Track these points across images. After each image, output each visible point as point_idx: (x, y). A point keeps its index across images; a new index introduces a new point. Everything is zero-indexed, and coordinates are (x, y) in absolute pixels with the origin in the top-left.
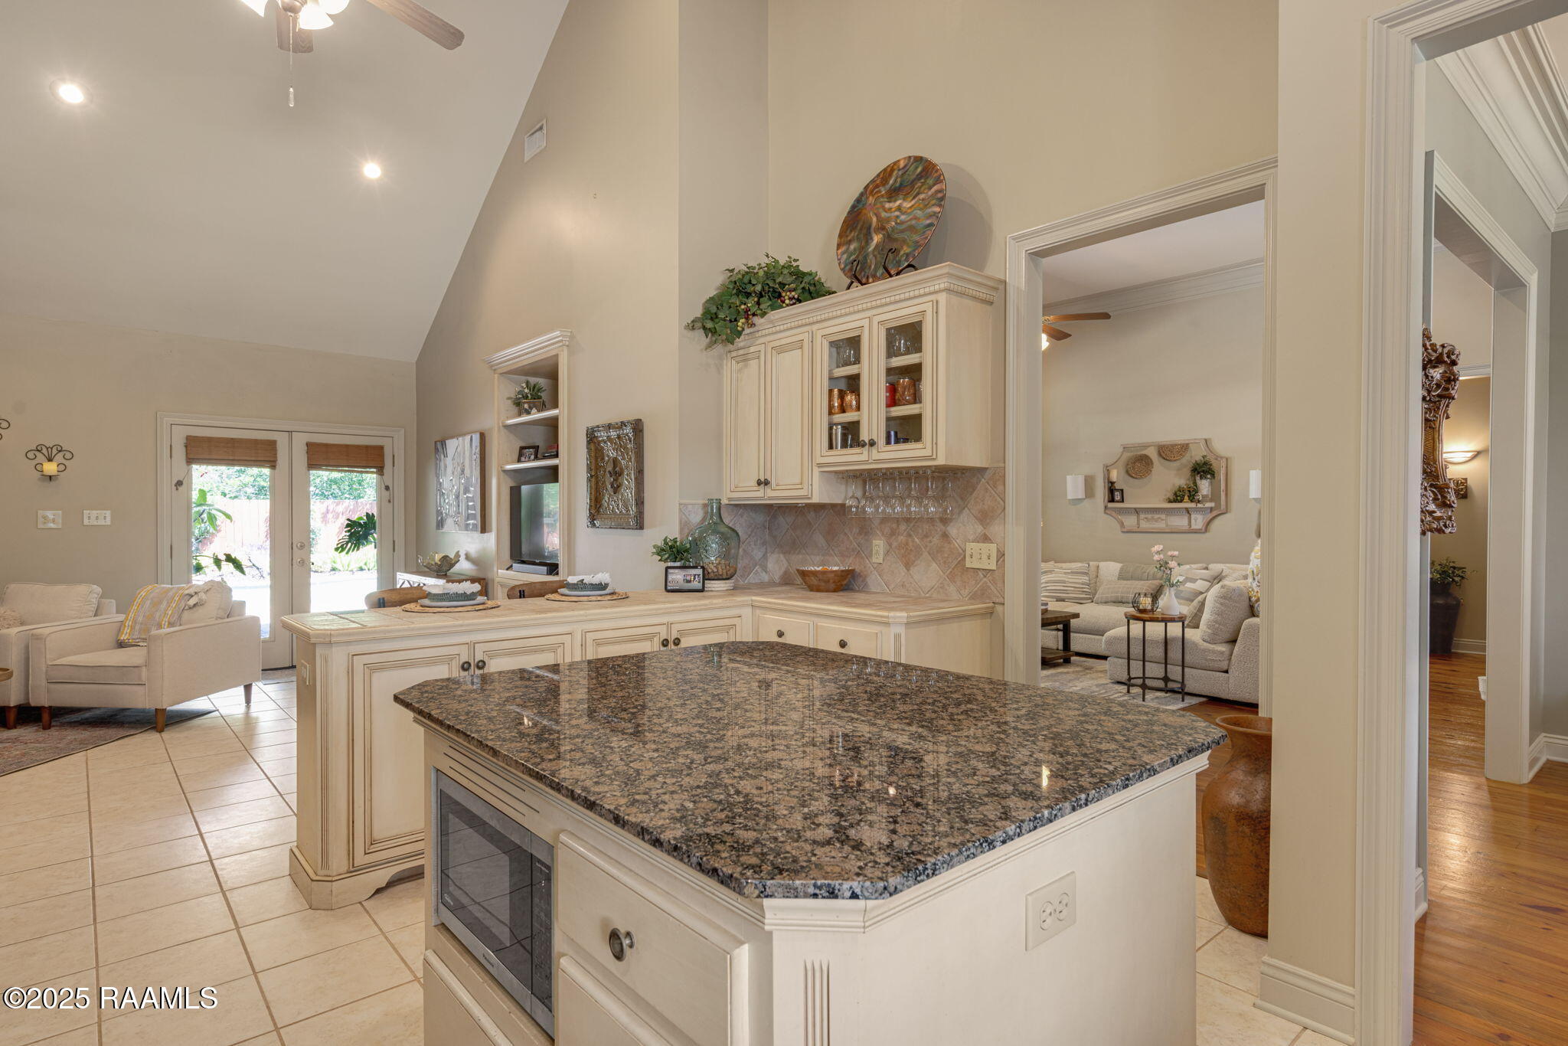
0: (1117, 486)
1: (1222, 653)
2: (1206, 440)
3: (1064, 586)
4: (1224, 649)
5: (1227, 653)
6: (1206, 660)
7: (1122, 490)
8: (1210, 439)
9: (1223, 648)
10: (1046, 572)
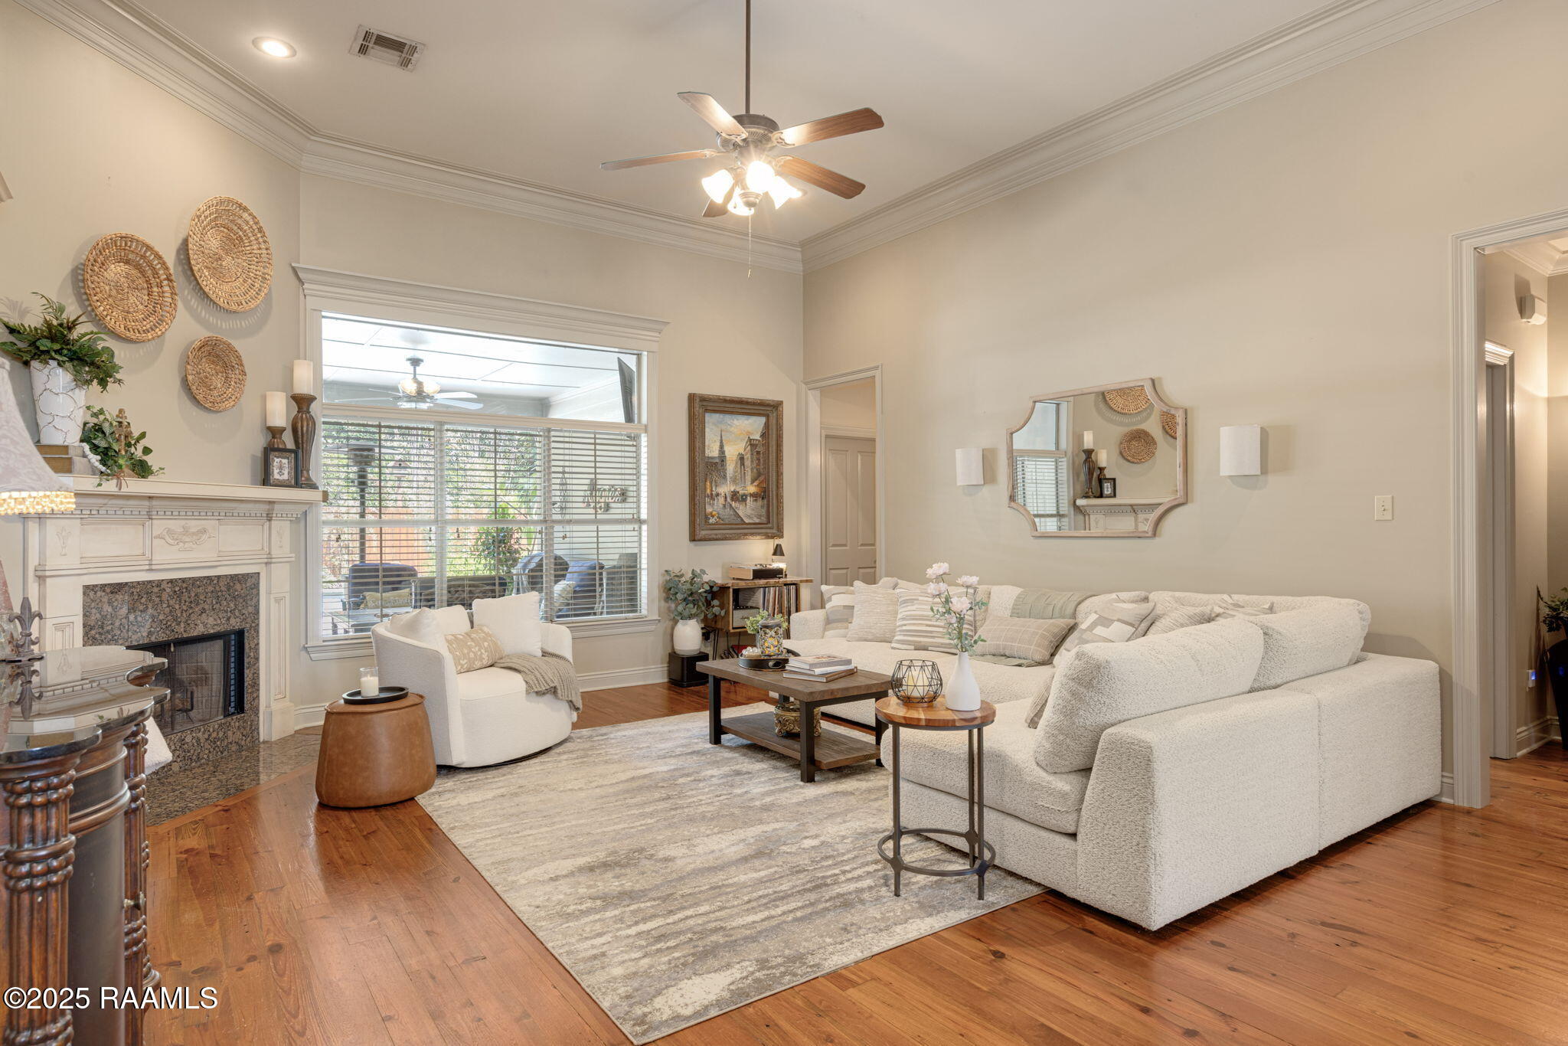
0: (1108, 474)
1: (1064, 796)
2: (1153, 381)
3: (927, 625)
4: (1067, 788)
5: (1073, 797)
6: (1036, 806)
7: (1114, 480)
8: (1160, 379)
9: (1064, 785)
10: (905, 602)
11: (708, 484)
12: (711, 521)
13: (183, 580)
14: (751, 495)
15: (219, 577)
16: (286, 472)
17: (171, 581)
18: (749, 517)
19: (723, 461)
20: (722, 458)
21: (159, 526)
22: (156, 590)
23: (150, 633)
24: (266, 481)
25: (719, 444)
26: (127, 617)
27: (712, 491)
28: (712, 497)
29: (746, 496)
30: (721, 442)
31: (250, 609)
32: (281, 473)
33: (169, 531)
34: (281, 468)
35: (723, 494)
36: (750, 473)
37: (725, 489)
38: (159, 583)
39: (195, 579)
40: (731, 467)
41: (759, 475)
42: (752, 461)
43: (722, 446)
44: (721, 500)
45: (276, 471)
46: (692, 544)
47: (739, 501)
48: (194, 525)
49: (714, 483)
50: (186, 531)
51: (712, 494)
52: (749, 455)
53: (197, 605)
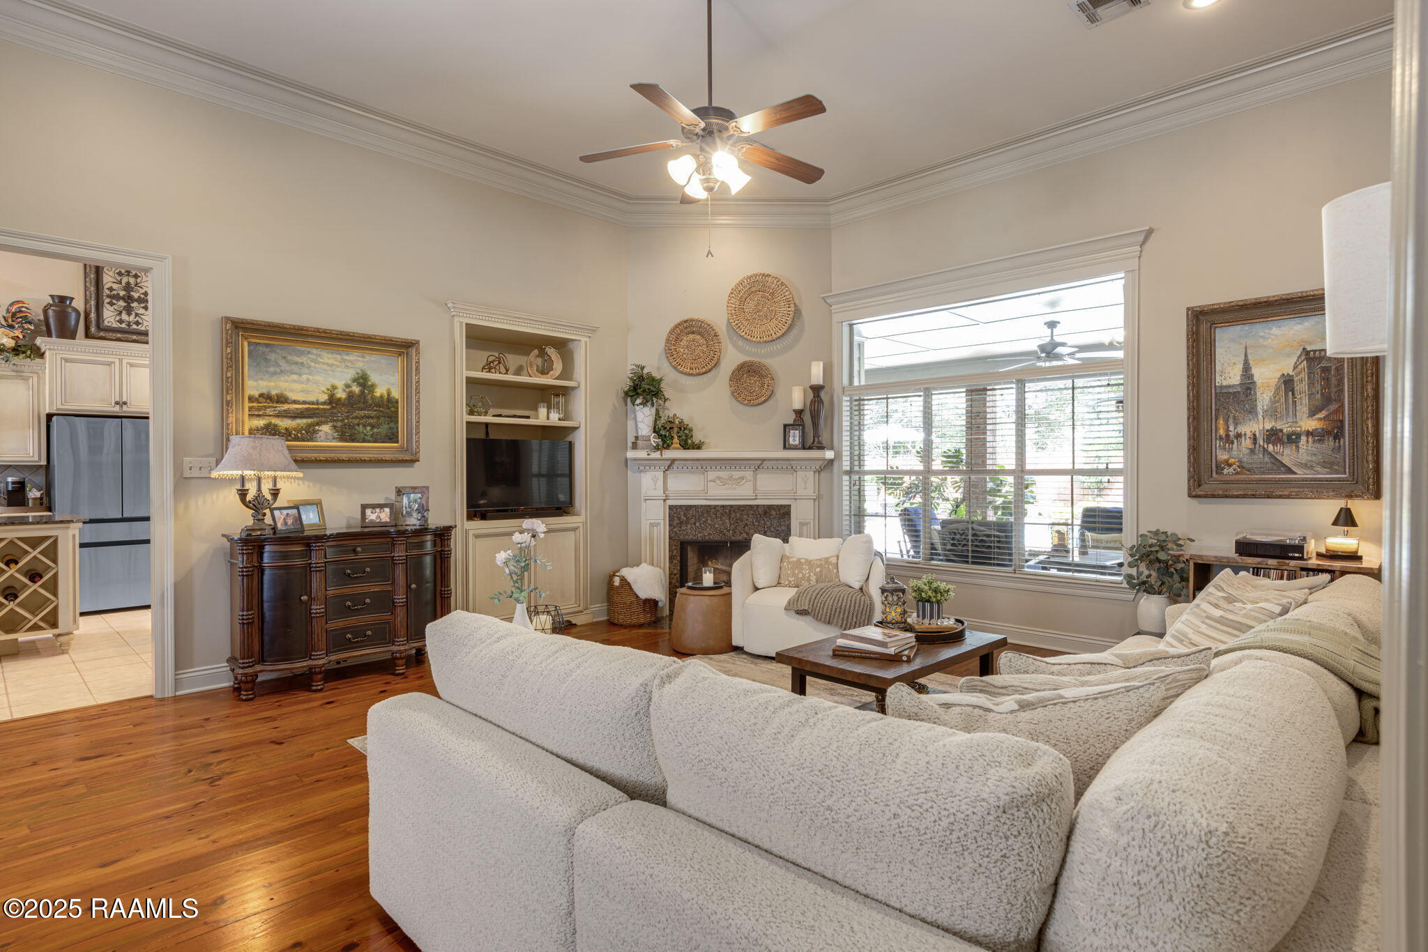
11: (1221, 422)
12: (1225, 471)
13: (731, 506)
14: (1308, 433)
15: (758, 506)
16: (797, 439)
17: (723, 506)
18: (1305, 466)
19: (1249, 389)
20: (1249, 384)
21: (712, 475)
22: (713, 510)
23: (709, 534)
24: (786, 446)
25: (1241, 366)
26: (695, 524)
27: (1227, 430)
28: (1227, 439)
29: (1298, 435)
30: (1246, 363)
31: (783, 528)
32: (794, 440)
33: (719, 478)
34: (794, 436)
35: (1249, 434)
36: (1306, 401)
37: (1254, 427)
38: (715, 507)
39: (739, 507)
40: (1264, 398)
41: (1327, 400)
42: (1311, 384)
43: (1247, 369)
44: (1247, 443)
45: (791, 439)
46: (1194, 502)
47: (1283, 443)
48: (736, 474)
49: (1231, 421)
50: (731, 478)
51: (1228, 436)
52: (1304, 375)
53: (742, 521)
